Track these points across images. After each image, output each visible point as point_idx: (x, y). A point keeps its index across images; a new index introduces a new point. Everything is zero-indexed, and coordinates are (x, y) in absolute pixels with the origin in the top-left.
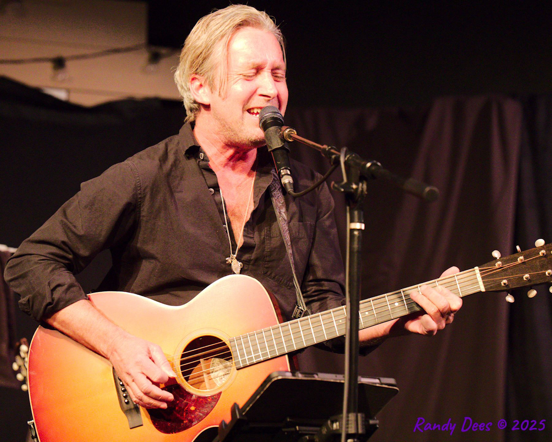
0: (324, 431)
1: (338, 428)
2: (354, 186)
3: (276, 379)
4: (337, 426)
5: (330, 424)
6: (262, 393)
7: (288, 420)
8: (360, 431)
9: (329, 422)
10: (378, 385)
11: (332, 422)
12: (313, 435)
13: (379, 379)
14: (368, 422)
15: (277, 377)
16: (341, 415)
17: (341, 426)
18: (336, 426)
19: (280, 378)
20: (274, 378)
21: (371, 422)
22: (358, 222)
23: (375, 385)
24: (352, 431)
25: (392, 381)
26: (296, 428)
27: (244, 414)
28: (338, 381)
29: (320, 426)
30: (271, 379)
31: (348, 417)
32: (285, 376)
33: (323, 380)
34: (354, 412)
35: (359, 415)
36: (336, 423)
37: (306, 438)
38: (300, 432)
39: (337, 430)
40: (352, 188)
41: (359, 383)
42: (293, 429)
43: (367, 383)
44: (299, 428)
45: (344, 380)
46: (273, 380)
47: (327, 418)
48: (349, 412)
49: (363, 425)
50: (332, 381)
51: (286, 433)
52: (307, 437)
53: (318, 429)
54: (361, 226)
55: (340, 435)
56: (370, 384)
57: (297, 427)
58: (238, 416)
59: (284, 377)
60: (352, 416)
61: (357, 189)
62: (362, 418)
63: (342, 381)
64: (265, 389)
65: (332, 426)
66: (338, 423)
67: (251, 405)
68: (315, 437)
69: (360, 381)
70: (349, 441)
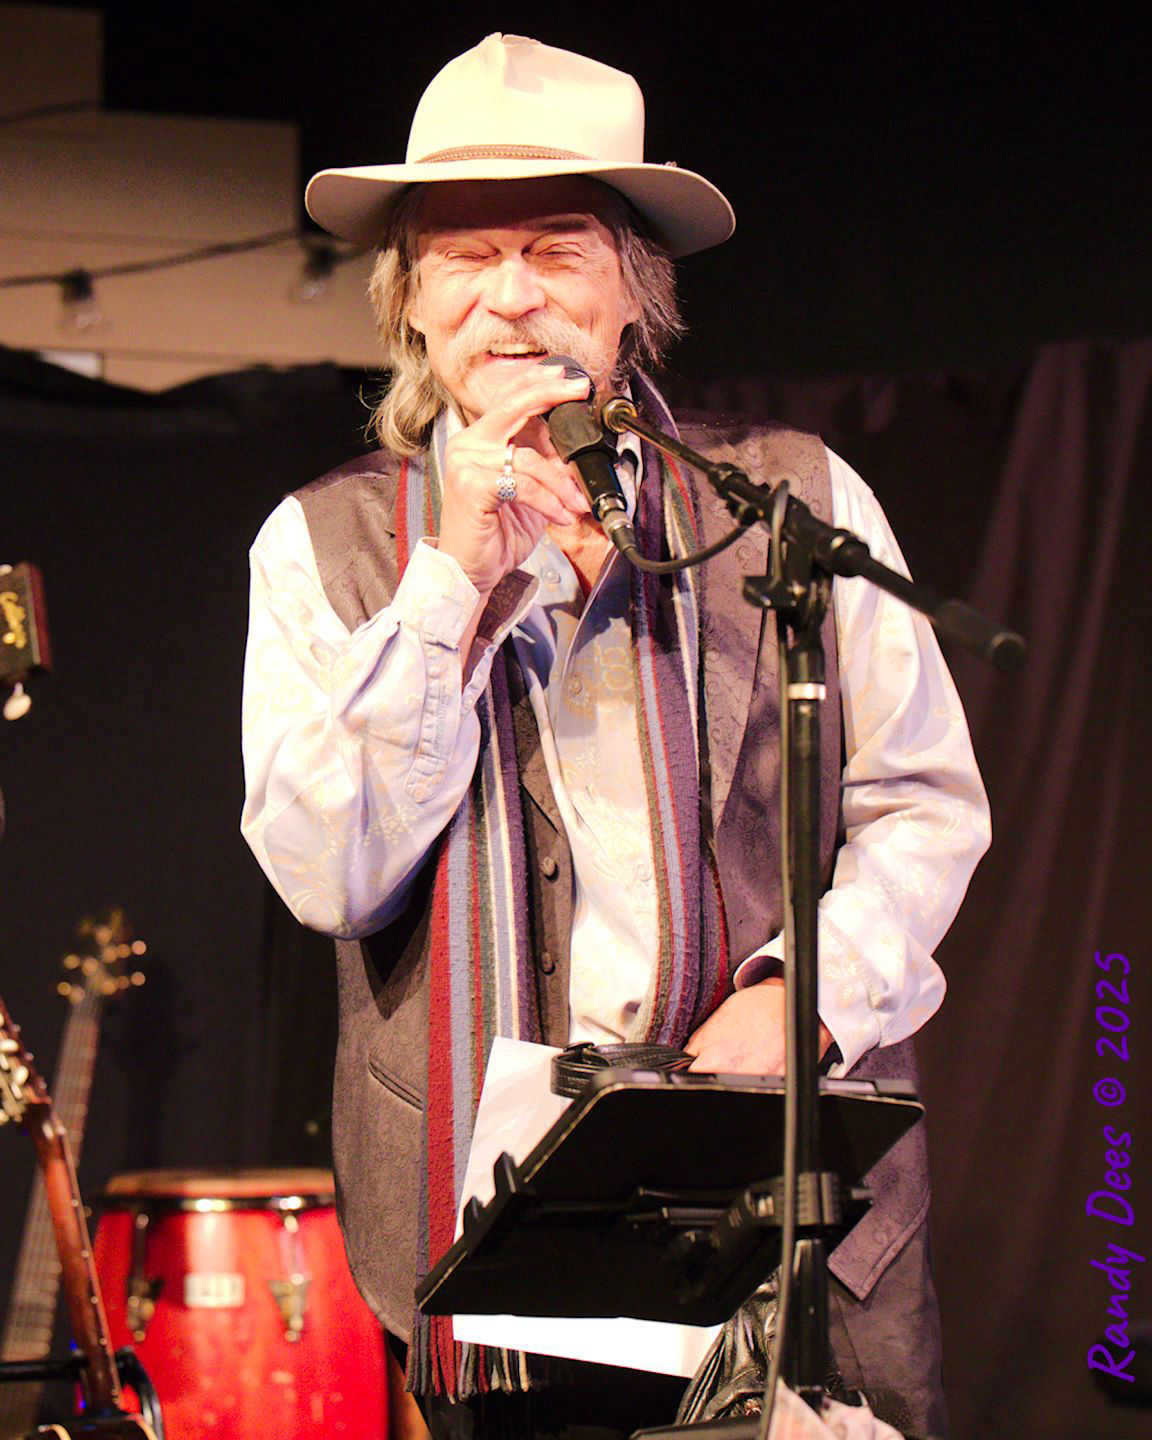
0: (735, 1218)
1: (771, 1211)
2: (797, 590)
3: (608, 1090)
4: (767, 1206)
5: (751, 1203)
6: (573, 1126)
7: (641, 1192)
8: (828, 1219)
9: (747, 1197)
10: (869, 1098)
11: (756, 1198)
12: (707, 1229)
13: (873, 1083)
14: (849, 1194)
15: (611, 1085)
16: (779, 1180)
17: (778, 1206)
18: (764, 1206)
19: (619, 1087)
20: (604, 1088)
21: (856, 1194)
22: (809, 682)
23: (862, 1098)
24: (808, 1218)
25: (905, 1086)
26: (662, 1214)
27: (527, 1180)
28: (769, 1092)
29: (725, 1205)
30: (597, 1092)
31: (796, 1183)
32: (632, 1082)
33: (729, 1089)
34: (812, 1170)
35: (825, 1177)
36: (765, 1198)
37: (689, 1238)
38: (672, 1223)
39: (767, 1217)
40: (793, 595)
41: (822, 1093)
42: (652, 1216)
43: (844, 1095)
44: (668, 1212)
45: (784, 1088)
46: (602, 1094)
47: (742, 1186)
48: (799, 1169)
49: (834, 1203)
50: (753, 1090)
51: (636, 1226)
52: (691, 1235)
53: (718, 1212)
54: (818, 691)
55: (778, 1230)
56: (851, 1096)
57: (665, 1210)
58: (513, 1189)
59: (629, 1086)
60: (807, 1182)
61: (805, 596)
62: (833, 1184)
63: (780, 1092)
64: (581, 1117)
65: (757, 1208)
66: (770, 1200)
67: (546, 1158)
68: (712, 1236)
69: (826, 1090)
70: (801, 1244)
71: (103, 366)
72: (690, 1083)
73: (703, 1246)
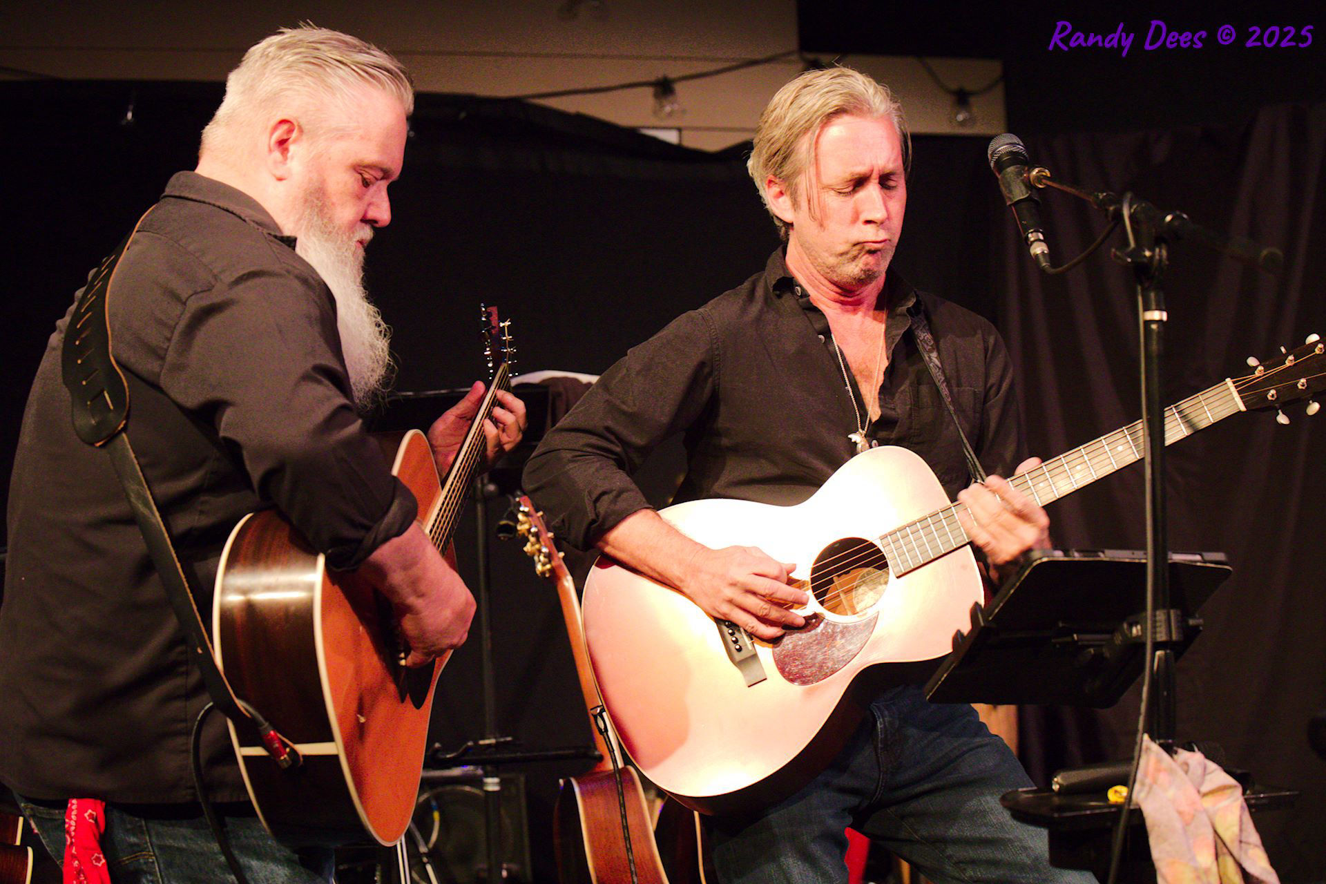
0: (1118, 639)
1: (1140, 633)
3: (1038, 562)
4: (1137, 631)
5: (1127, 629)
6: (1018, 584)
7: (1061, 625)
8: (1175, 638)
9: (1125, 626)
10: (1199, 565)
11: (1131, 626)
12: (1101, 646)
13: (1201, 556)
14: (1187, 622)
15: (1040, 559)
16: (1144, 614)
17: (1144, 630)
18: (1136, 631)
19: (1045, 560)
20: (1036, 560)
21: (1192, 622)
23: (1195, 564)
24: (1161, 637)
25: (1220, 556)
26: (1073, 638)
27: (990, 618)
28: (1137, 561)
29: (1111, 632)
30: (1031, 564)
31: (1154, 616)
32: (1053, 556)
33: (1112, 560)
34: (1164, 607)
35: (1172, 613)
36: (1136, 626)
37: (1090, 652)
38: (1080, 643)
39: (1138, 637)
42: (1068, 639)
43: (1183, 563)
44: (1078, 638)
45: (1146, 559)
46: (1035, 564)
47: (1122, 620)
48: (1155, 608)
49: (1178, 628)
51: (1058, 646)
52: (1092, 651)
53: (1107, 636)
55: (1144, 645)
56: (1187, 563)
57: (1075, 636)
58: (982, 624)
59: (1051, 559)
60: (1161, 615)
62: (1177, 616)
64: (1022, 578)
65: (1131, 632)
66: (1139, 627)
67: (1001, 605)
68: (1104, 651)
70: (1158, 653)
71: (680, 137)
72: (1085, 557)
73: (1099, 657)
